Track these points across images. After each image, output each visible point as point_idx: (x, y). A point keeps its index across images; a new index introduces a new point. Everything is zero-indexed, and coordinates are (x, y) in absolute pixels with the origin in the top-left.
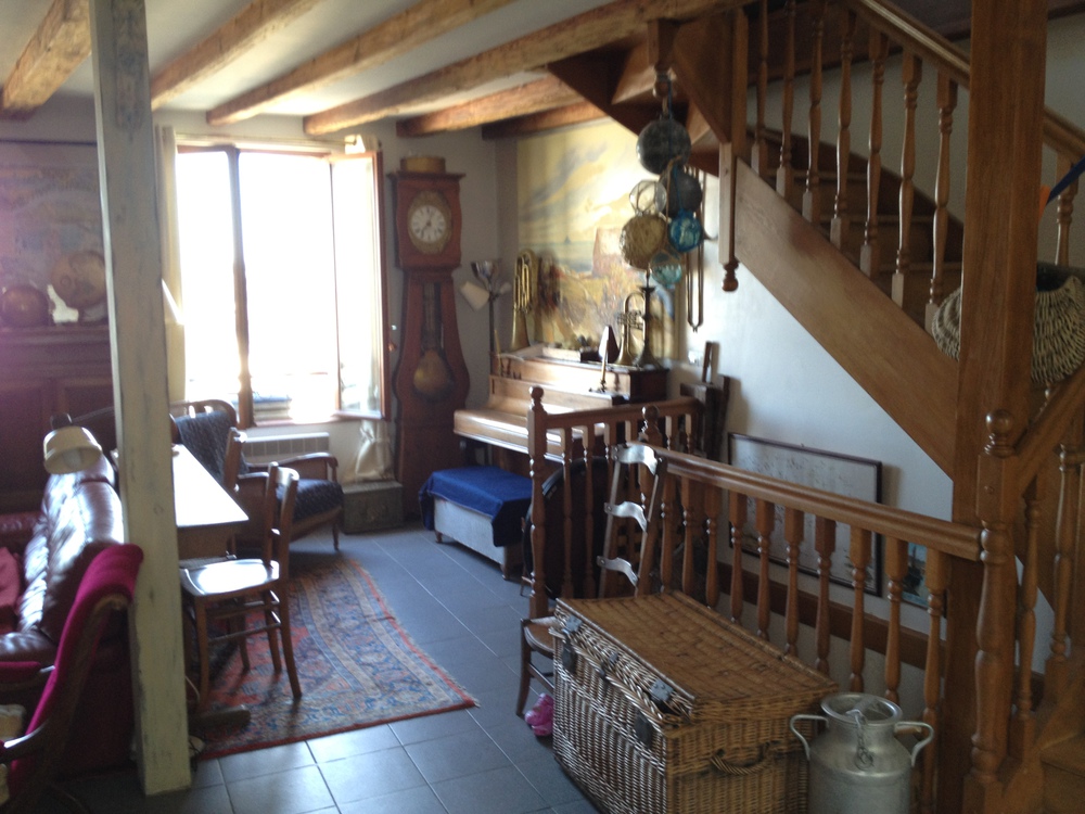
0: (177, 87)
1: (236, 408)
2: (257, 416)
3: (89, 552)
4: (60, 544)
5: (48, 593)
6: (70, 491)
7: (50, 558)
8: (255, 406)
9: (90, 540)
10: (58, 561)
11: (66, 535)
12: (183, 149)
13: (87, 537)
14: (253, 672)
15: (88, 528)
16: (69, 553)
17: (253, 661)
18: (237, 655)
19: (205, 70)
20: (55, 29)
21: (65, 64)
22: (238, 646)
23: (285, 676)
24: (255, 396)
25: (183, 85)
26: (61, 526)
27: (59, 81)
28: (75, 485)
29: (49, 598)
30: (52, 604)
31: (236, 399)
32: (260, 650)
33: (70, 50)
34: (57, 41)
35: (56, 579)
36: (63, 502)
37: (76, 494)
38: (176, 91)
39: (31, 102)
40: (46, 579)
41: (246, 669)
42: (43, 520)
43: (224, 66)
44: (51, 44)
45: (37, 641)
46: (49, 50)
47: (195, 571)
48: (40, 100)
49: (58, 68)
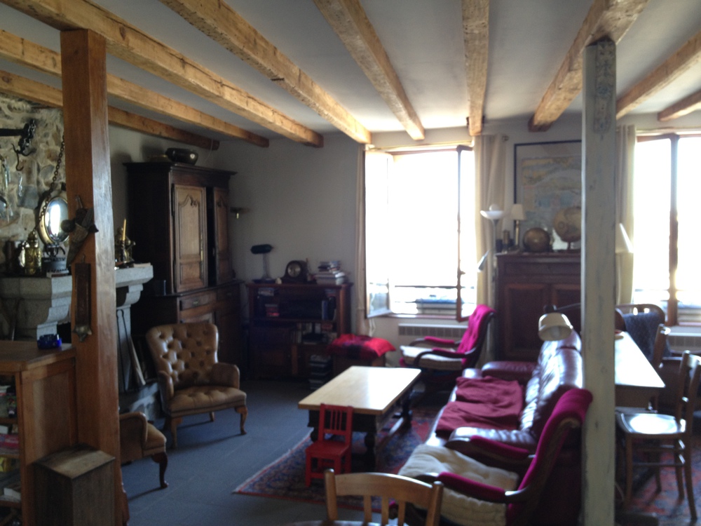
0: (637, 101)
1: (665, 311)
2: (680, 319)
3: (561, 390)
4: (545, 383)
5: (537, 411)
6: (554, 352)
7: (540, 391)
8: (679, 311)
9: (562, 383)
10: (543, 393)
11: (549, 378)
12: (641, 139)
13: (560, 381)
14: (663, 494)
15: (562, 376)
16: (550, 388)
17: (664, 485)
18: (653, 479)
19: (657, 87)
20: (563, 77)
21: (569, 96)
22: (654, 473)
23: (686, 502)
24: (679, 304)
25: (641, 99)
26: (547, 373)
27: (566, 106)
28: (557, 349)
29: (537, 414)
30: (538, 418)
31: (666, 304)
32: (670, 480)
33: (572, 87)
34: (566, 83)
35: (542, 403)
36: (549, 358)
37: (557, 354)
38: (637, 103)
39: (549, 120)
40: (537, 403)
41: (659, 490)
42: (538, 368)
43: (669, 83)
44: (561, 86)
45: (528, 439)
46: (560, 89)
47: (628, 417)
48: (554, 118)
49: (565, 99)
